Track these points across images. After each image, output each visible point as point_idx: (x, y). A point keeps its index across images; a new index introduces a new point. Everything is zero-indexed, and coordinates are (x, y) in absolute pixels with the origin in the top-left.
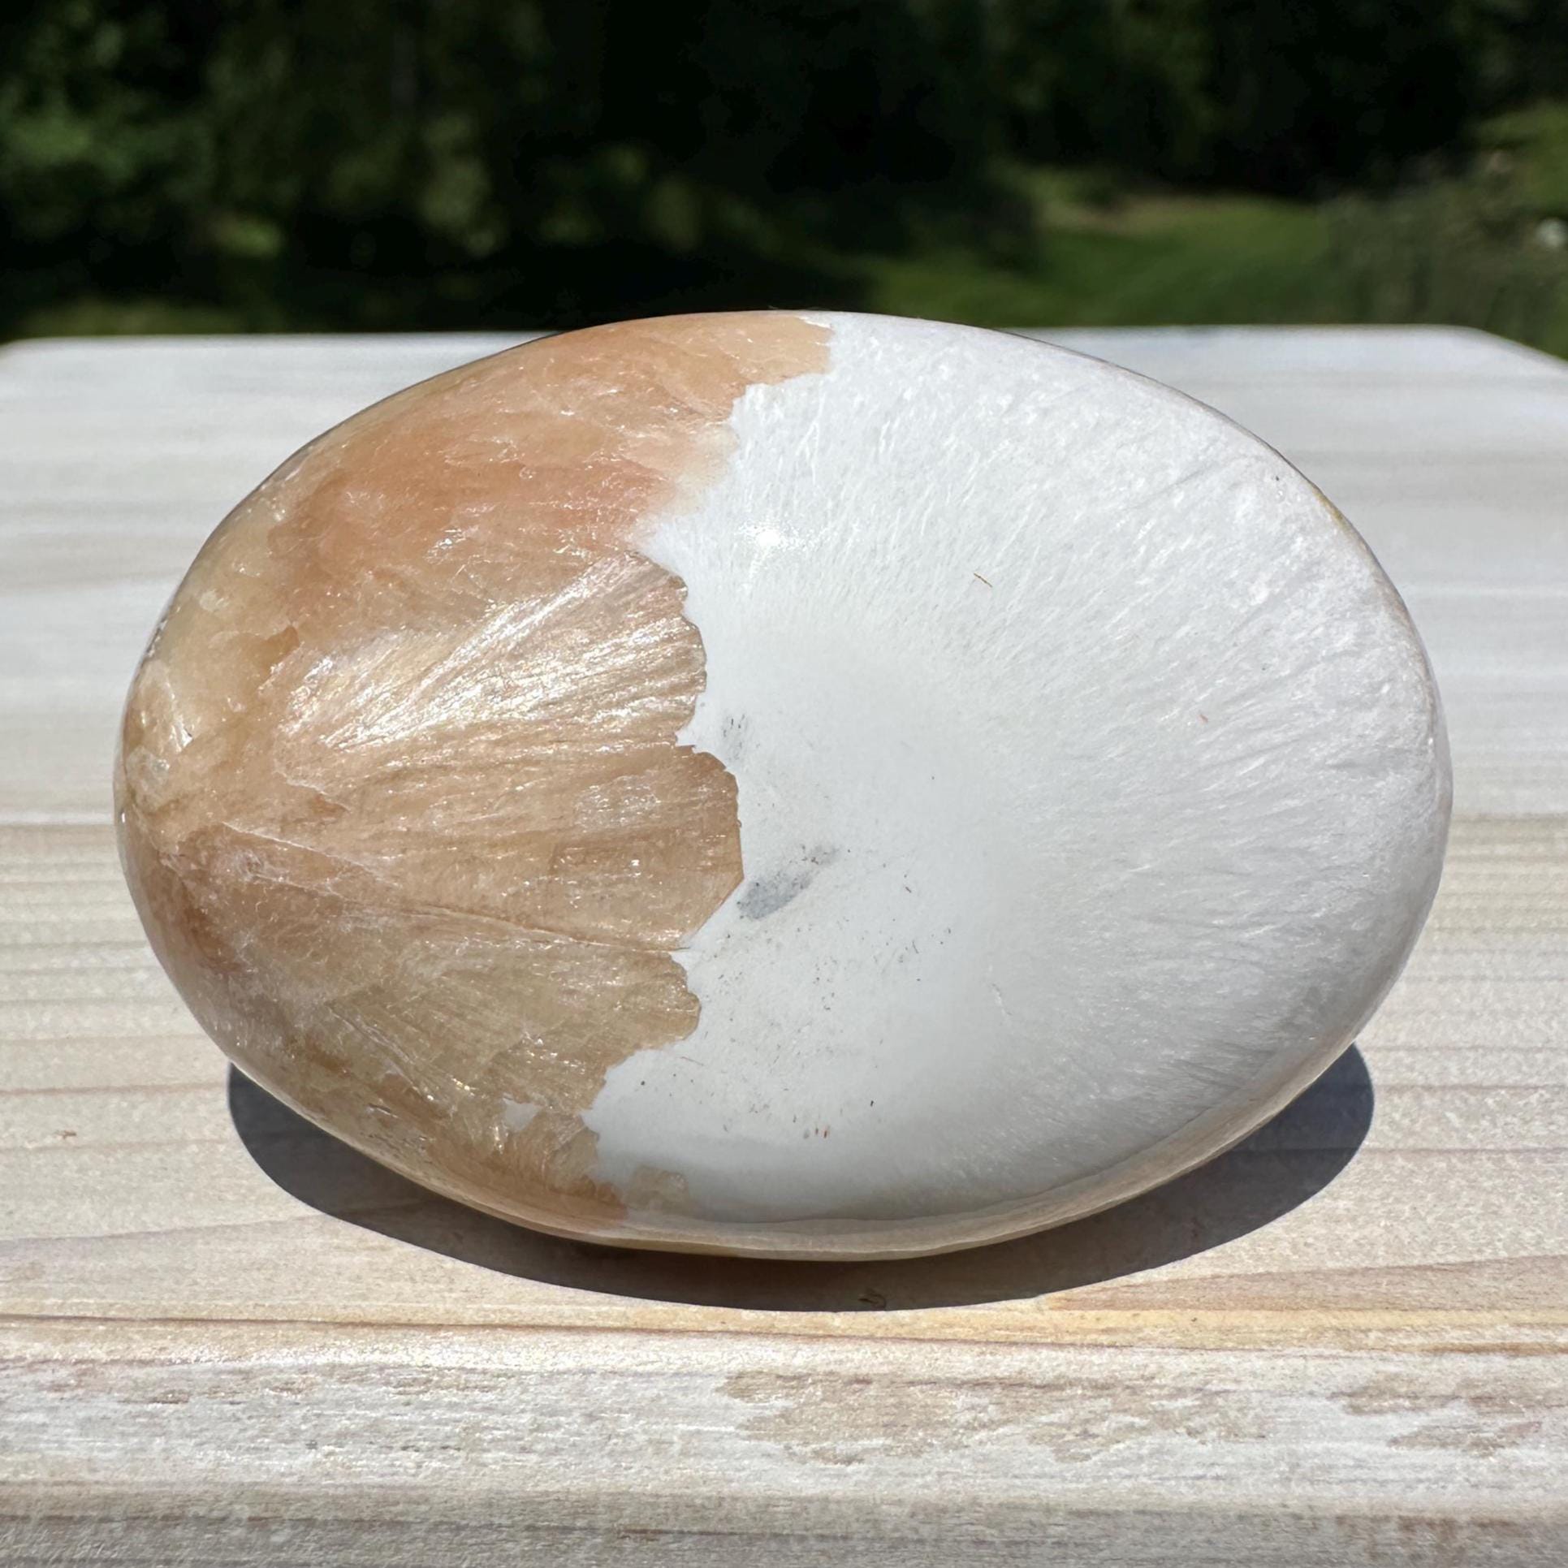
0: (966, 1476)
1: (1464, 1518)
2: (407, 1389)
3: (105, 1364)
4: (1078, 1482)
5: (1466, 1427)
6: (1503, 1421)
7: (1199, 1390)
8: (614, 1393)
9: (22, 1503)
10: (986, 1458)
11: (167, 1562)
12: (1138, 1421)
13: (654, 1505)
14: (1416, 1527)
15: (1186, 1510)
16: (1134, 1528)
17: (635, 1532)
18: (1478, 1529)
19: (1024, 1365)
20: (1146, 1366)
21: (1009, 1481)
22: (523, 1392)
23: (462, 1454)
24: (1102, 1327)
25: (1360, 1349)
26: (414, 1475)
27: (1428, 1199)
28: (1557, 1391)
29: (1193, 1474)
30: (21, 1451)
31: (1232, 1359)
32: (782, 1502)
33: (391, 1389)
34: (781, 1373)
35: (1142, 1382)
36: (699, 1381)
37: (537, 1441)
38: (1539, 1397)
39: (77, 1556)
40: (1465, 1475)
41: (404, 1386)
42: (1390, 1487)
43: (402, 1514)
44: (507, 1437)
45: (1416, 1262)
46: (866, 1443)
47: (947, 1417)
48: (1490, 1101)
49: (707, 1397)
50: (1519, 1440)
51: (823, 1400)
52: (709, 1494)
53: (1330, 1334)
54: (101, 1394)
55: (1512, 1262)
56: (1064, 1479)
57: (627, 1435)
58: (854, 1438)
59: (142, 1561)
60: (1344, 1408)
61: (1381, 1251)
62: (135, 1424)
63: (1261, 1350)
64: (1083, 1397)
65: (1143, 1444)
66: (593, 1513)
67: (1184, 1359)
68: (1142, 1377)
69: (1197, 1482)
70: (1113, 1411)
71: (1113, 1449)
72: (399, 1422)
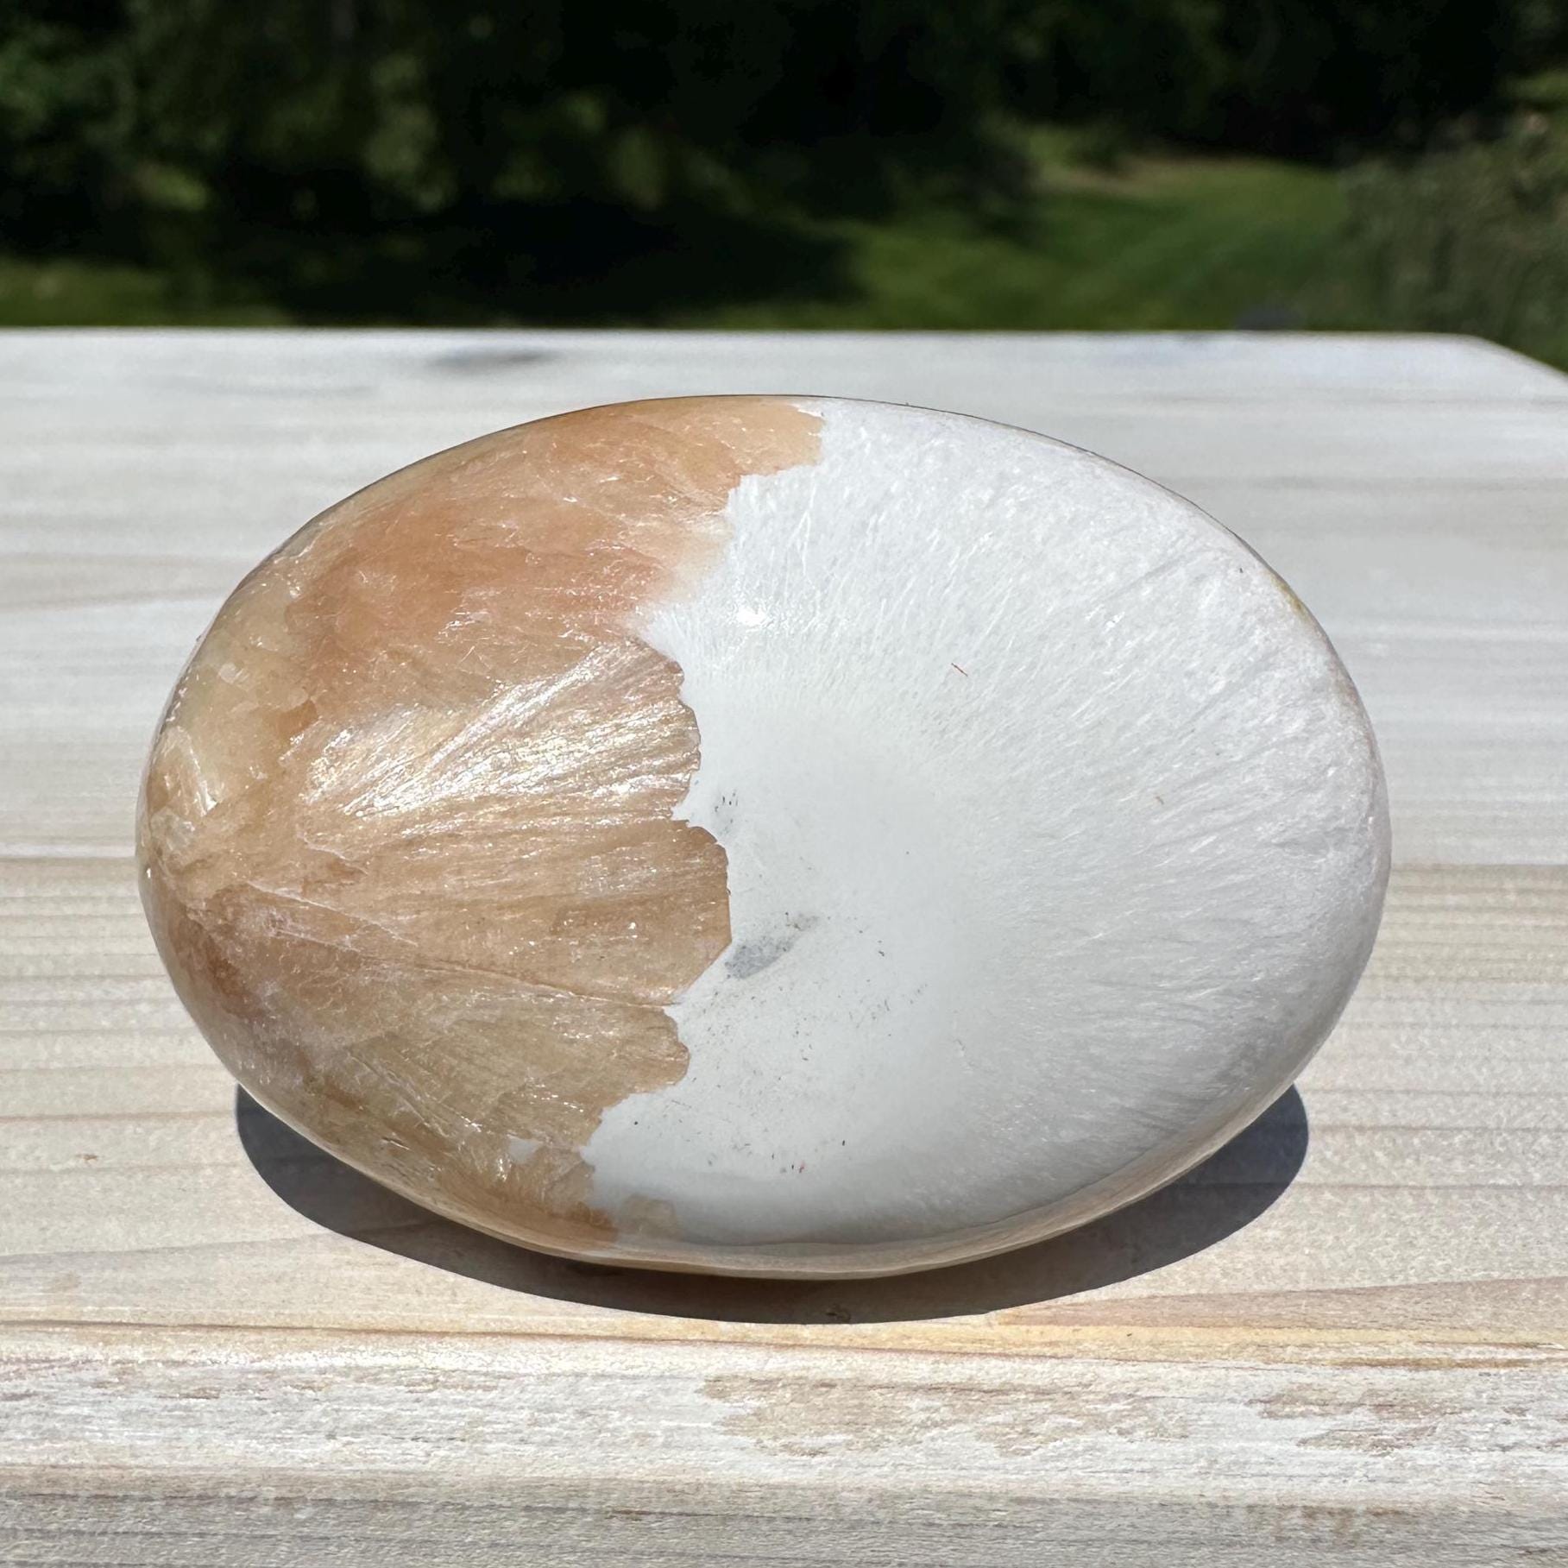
0: (919, 1468)
1: (1361, 1508)
2: (418, 1388)
3: (144, 1363)
4: (1019, 1473)
5: (1366, 1430)
6: (1400, 1425)
7: (1131, 1396)
8: (603, 1393)
9: (71, 1483)
10: (937, 1453)
11: (201, 1535)
12: (1076, 1422)
13: (639, 1490)
14: (1319, 1516)
15: (1114, 1499)
16: (1067, 1514)
17: (620, 1512)
18: (1372, 1518)
19: (974, 1372)
20: (1084, 1375)
21: (956, 1473)
22: (522, 1391)
23: (467, 1444)
24: (1047, 1340)
25: (1277, 1362)
26: (423, 1463)
27: (1350, 1230)
28: (1451, 1400)
29: (1123, 1467)
30: (71, 1438)
31: (1161, 1370)
32: (753, 1489)
33: (402, 1388)
34: (755, 1377)
35: (1079, 1389)
36: (681, 1383)
37: (535, 1433)
38: (1436, 1406)
39: (120, 1530)
40: (1364, 1471)
41: (414, 1385)
42: (1296, 1481)
43: (413, 1496)
44: (507, 1431)
45: (1334, 1287)
46: (828, 1438)
47: (903, 1417)
48: (1416, 1141)
49: (689, 1397)
50: (1415, 1442)
51: (792, 1401)
52: (688, 1481)
53: (1252, 1348)
54: (140, 1391)
55: (1419, 1287)
56: (1007, 1471)
57: (615, 1429)
58: (819, 1434)
59: (179, 1534)
60: (1260, 1414)
61: (1303, 1275)
62: (171, 1417)
63: (1188, 1362)
64: (1026, 1401)
65: (1078, 1441)
66: (584, 1497)
67: (1118, 1369)
68: (1080, 1384)
69: (1125, 1475)
70: (1053, 1413)
71: (1052, 1445)
72: (409, 1416)
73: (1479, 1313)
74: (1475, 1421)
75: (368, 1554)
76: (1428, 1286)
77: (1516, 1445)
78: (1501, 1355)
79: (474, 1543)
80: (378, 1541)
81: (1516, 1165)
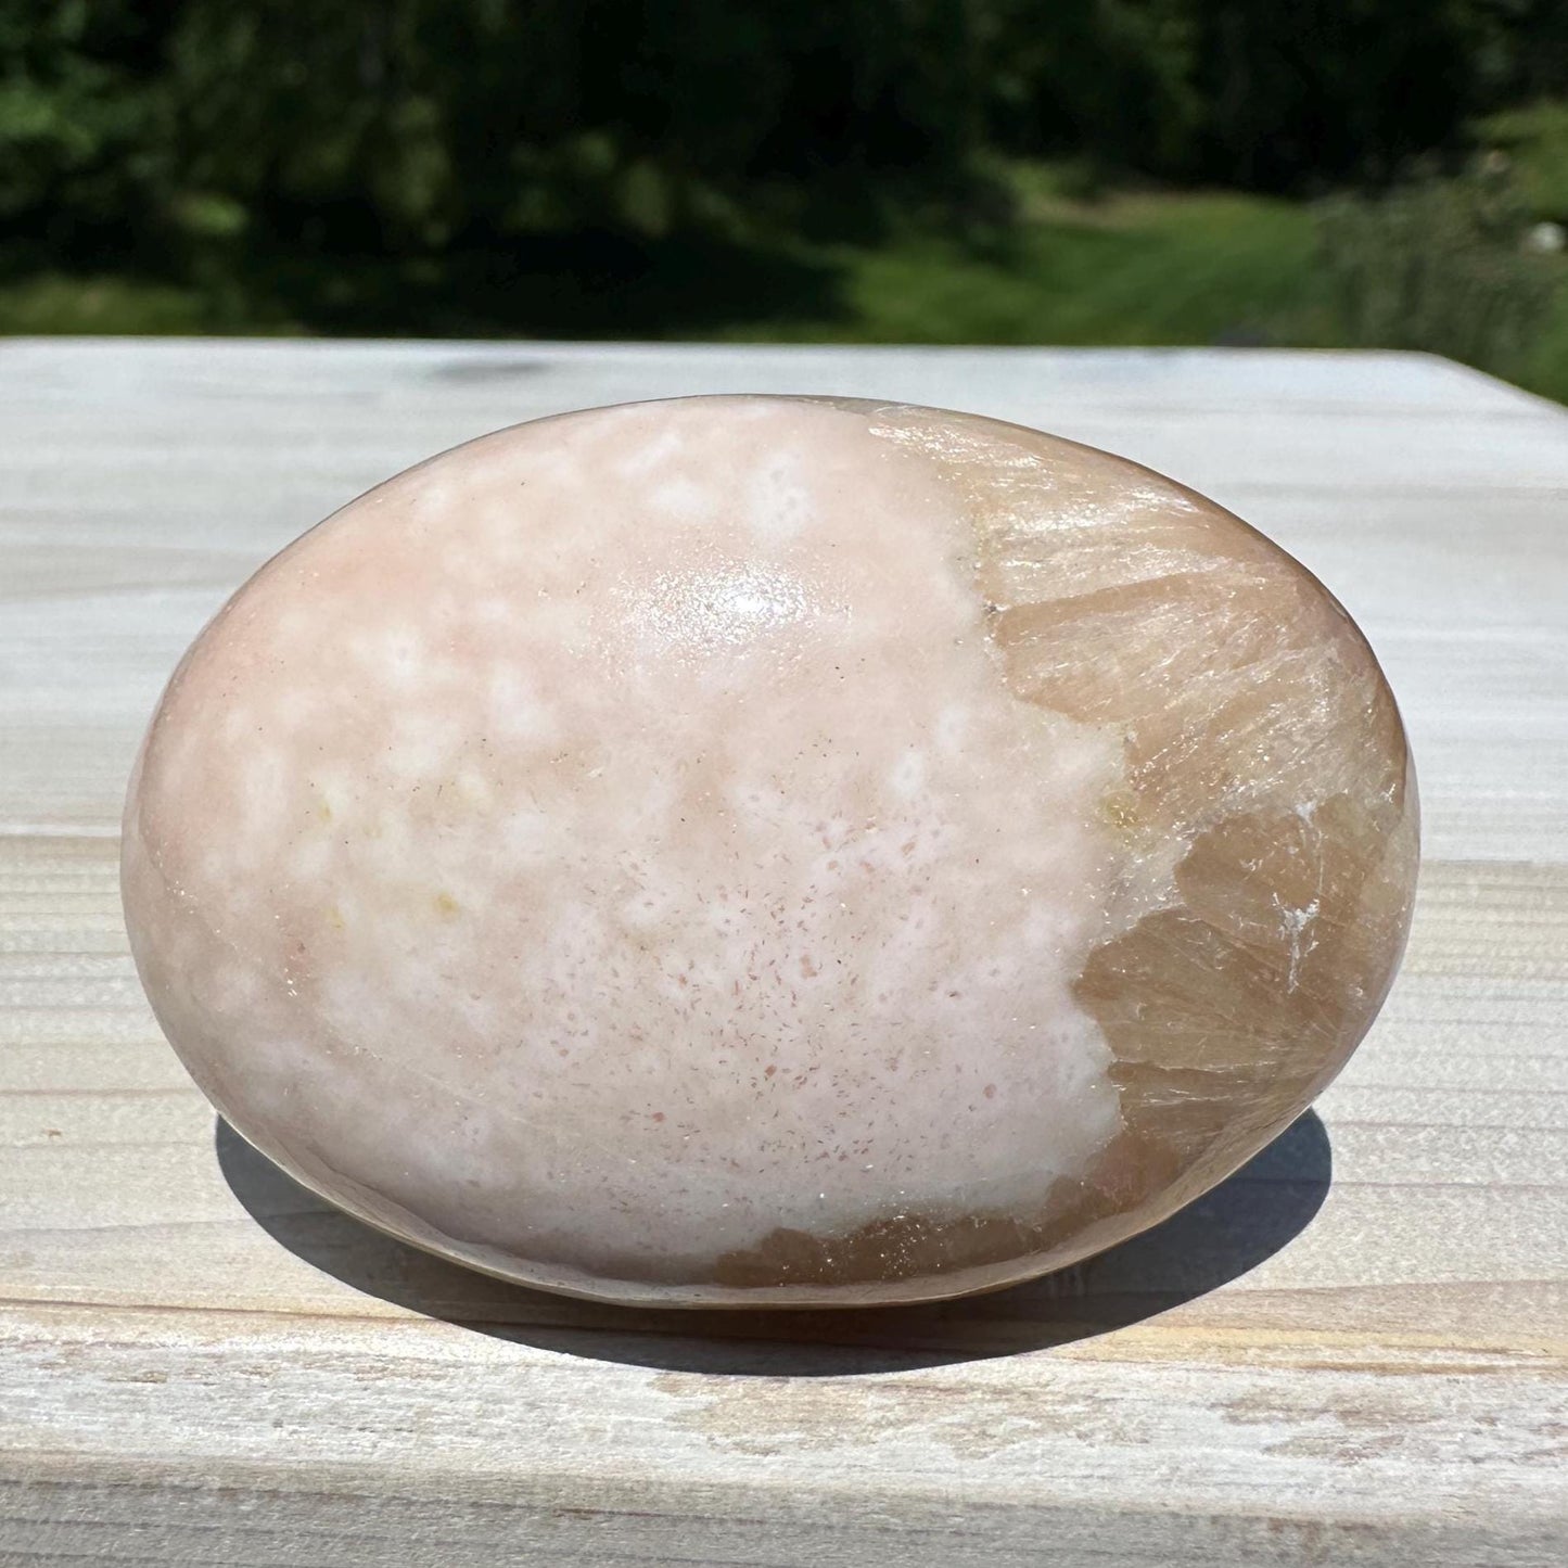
0: (874, 1470)
1: (1329, 1521)
2: (366, 1376)
3: (92, 1345)
4: (975, 1477)
5: (1333, 1438)
6: (1368, 1434)
7: (1090, 1397)
9: (15, 1469)
10: (893, 1455)
11: (144, 1526)
12: (1033, 1424)
13: (589, 1487)
14: (1286, 1529)
15: (1074, 1507)
16: (1025, 1521)
17: (569, 1511)
18: (1342, 1532)
20: (1041, 1374)
21: (911, 1475)
22: (471, 1381)
23: (414, 1435)
25: (1239, 1364)
26: (370, 1454)
28: (1418, 1408)
29: (1082, 1473)
30: (16, 1421)
31: (1121, 1370)
32: (704, 1489)
33: (351, 1375)
35: (1037, 1389)
36: (632, 1376)
37: (483, 1425)
38: (1403, 1413)
39: (62, 1519)
40: (1331, 1481)
41: (362, 1373)
42: (1261, 1490)
43: (359, 1488)
44: (454, 1423)
45: (1297, 1287)
46: (781, 1436)
47: (857, 1415)
48: (1380, 1138)
49: (639, 1391)
50: (1383, 1452)
51: (744, 1396)
52: (637, 1479)
53: (1213, 1349)
54: (87, 1372)
55: (1384, 1288)
56: (962, 1475)
57: (564, 1423)
58: (771, 1432)
59: (122, 1524)
60: (1223, 1418)
61: (1266, 1275)
62: (117, 1401)
63: (1148, 1363)
64: (982, 1401)
65: (1036, 1445)
66: (532, 1493)
67: (1076, 1369)
68: (1038, 1384)
69: (1084, 1481)
70: (1010, 1414)
71: (1009, 1447)
72: (357, 1405)
73: (1445, 1317)
74: (1444, 1431)
75: (312, 1550)
76: (1394, 1288)
77: (1489, 1457)
78: (1469, 1361)
79: (417, 1540)
80: (323, 1536)
81: (1482, 1164)
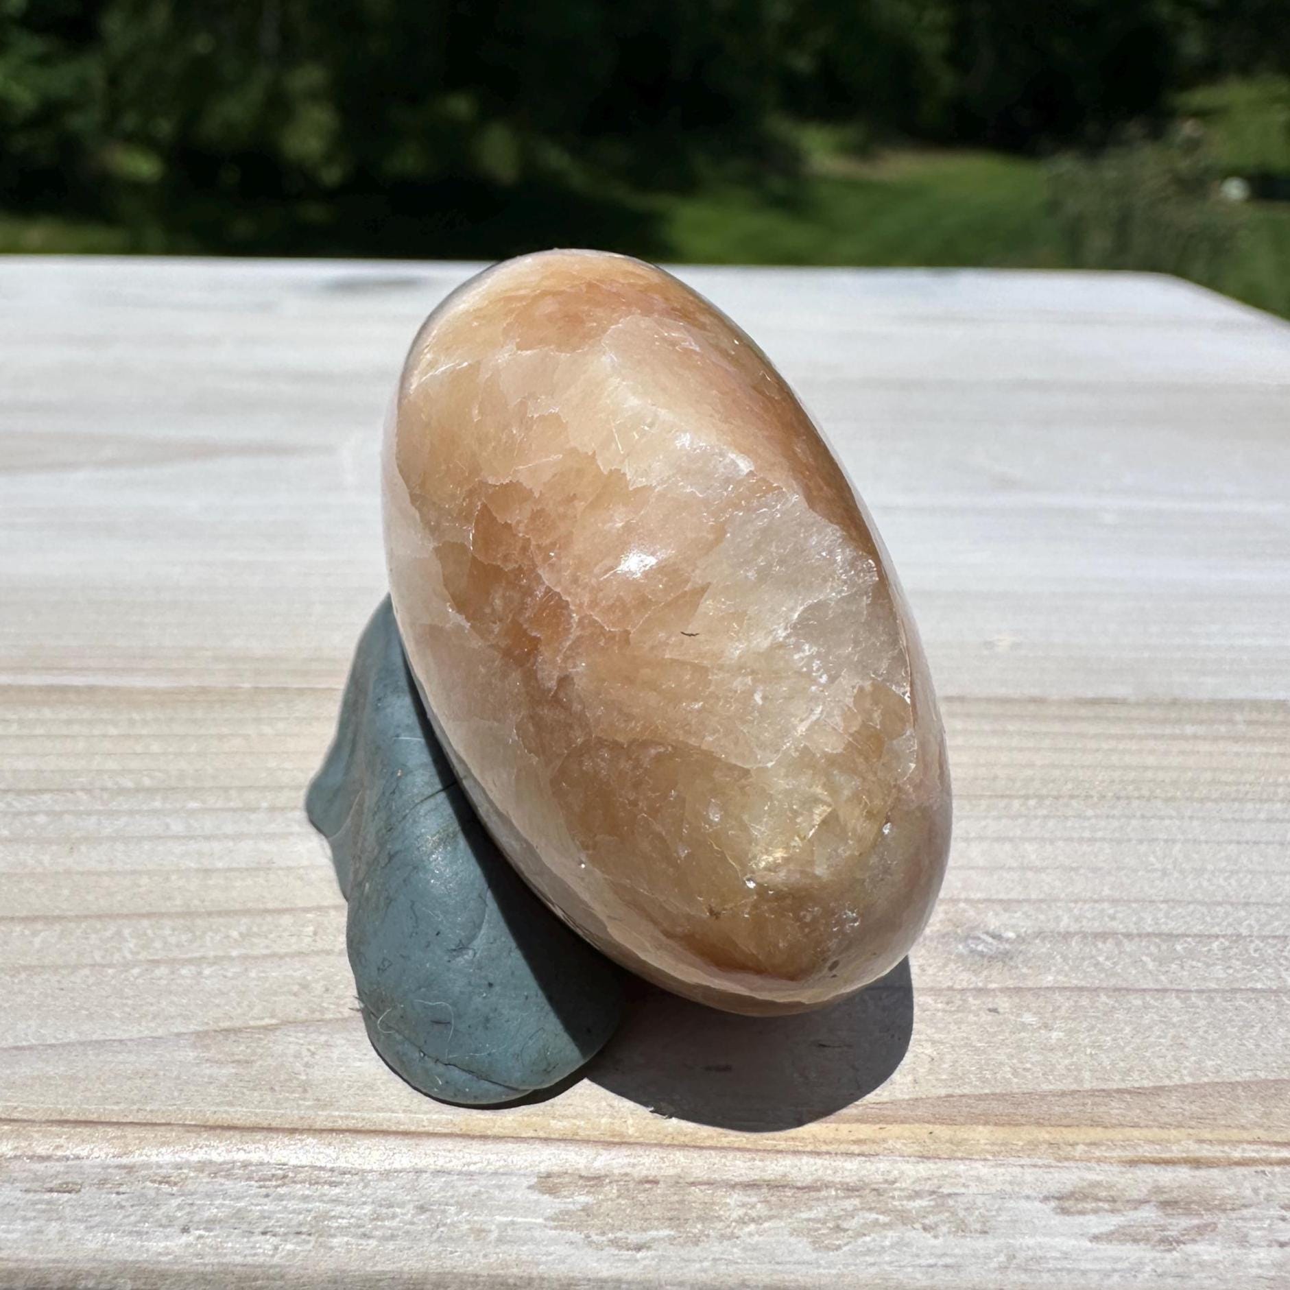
0: (737, 1263)
2: (268, 1183)
3: (10, 1158)
4: (830, 1267)
5: (1154, 1226)
6: (1185, 1222)
7: (934, 1192)
8: (442, 1189)
10: (755, 1248)
12: (883, 1219)
13: (475, 1284)
19: (787, 1170)
20: (890, 1172)
21: (773, 1267)
22: (365, 1187)
23: (312, 1238)
24: (853, 1138)
25: (1067, 1159)
26: (273, 1256)
27: (1126, 1031)
28: (1230, 1197)
29: (927, 1262)
31: (962, 1167)
32: (582, 1282)
33: (253, 1183)
34: (583, 1174)
35: (886, 1186)
36: (515, 1179)
37: (376, 1228)
38: (1216, 1202)
40: (1152, 1266)
41: (265, 1180)
42: (1090, 1275)
44: (350, 1226)
45: (1115, 1087)
46: (653, 1233)
47: (721, 1213)
48: (1179, 947)
49: (521, 1193)
50: (1198, 1238)
51: (618, 1197)
52: (520, 1275)
53: (1043, 1147)
54: (6, 1184)
55: (1195, 1087)
56: (819, 1266)
57: (453, 1224)
58: (644, 1230)
60: (1054, 1209)
61: (1087, 1075)
62: (34, 1210)
63: (985, 1160)
64: (837, 1198)
65: (886, 1237)
67: (921, 1167)
68: (886, 1181)
69: (931, 1270)
70: (862, 1209)
71: (860, 1241)
72: (259, 1211)
73: (1251, 1112)
74: (1255, 1218)
81: (1270, 970)
